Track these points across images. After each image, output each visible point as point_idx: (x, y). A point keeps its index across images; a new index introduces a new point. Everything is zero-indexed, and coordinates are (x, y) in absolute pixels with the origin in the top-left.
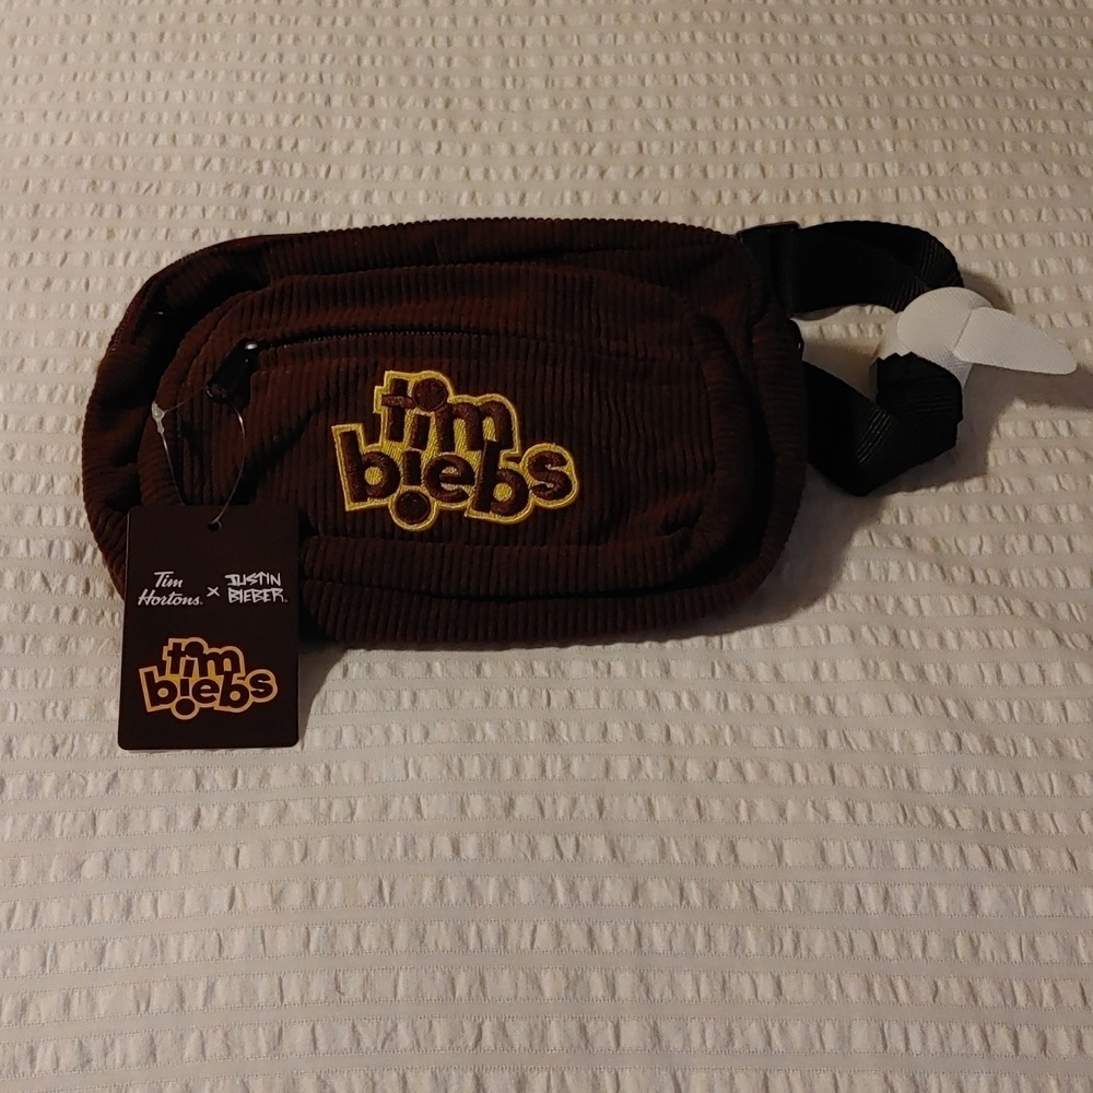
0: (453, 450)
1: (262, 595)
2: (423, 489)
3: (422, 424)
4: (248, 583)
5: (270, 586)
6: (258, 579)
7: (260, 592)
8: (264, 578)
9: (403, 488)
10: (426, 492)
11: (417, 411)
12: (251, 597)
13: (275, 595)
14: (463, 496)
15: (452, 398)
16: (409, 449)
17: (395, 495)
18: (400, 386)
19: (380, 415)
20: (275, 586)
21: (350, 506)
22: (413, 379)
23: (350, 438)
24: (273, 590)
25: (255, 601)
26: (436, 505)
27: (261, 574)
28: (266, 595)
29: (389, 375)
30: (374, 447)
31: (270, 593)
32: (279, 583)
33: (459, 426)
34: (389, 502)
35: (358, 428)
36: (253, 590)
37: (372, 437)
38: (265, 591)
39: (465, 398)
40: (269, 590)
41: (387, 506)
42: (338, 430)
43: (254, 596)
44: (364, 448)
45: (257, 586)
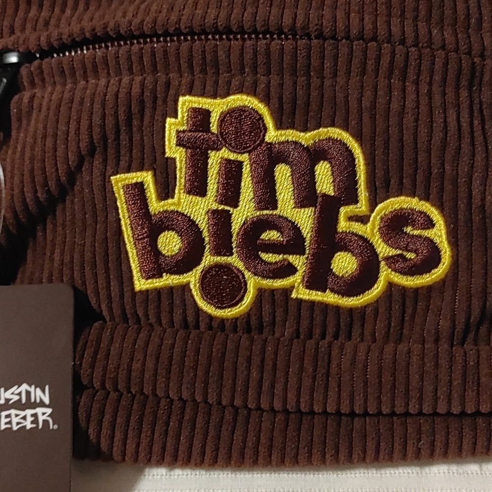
0: (275, 208)
1: (24, 418)
2: (235, 260)
3: (232, 172)
4: (7, 400)
5: (34, 405)
6: (20, 394)
7: (22, 414)
8: (28, 393)
9: (208, 259)
10: (240, 265)
11: (225, 153)
12: (10, 423)
13: (41, 419)
14: (289, 270)
15: (272, 135)
16: (215, 206)
17: (200, 268)
18: (201, 117)
19: (174, 159)
20: (42, 404)
21: (141, 284)
22: (217, 107)
23: (138, 191)
24: (39, 411)
25: (15, 428)
26: (253, 283)
27: (24, 387)
28: (30, 419)
29: (186, 103)
30: (169, 205)
31: (35, 416)
32: (47, 400)
33: (283, 174)
34: (192, 278)
35: (147, 178)
36: (13, 412)
37: (166, 191)
38: (29, 412)
39: (291, 135)
40: (33, 411)
41: (188, 284)
42: (120, 181)
43: (15, 420)
44: (155, 206)
45: (18, 405)
